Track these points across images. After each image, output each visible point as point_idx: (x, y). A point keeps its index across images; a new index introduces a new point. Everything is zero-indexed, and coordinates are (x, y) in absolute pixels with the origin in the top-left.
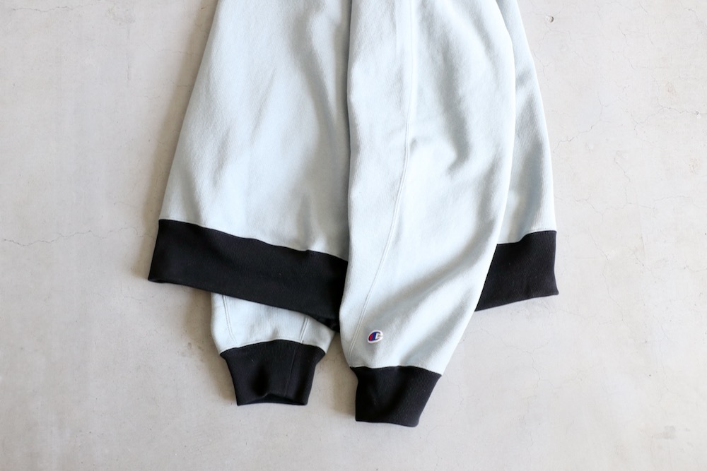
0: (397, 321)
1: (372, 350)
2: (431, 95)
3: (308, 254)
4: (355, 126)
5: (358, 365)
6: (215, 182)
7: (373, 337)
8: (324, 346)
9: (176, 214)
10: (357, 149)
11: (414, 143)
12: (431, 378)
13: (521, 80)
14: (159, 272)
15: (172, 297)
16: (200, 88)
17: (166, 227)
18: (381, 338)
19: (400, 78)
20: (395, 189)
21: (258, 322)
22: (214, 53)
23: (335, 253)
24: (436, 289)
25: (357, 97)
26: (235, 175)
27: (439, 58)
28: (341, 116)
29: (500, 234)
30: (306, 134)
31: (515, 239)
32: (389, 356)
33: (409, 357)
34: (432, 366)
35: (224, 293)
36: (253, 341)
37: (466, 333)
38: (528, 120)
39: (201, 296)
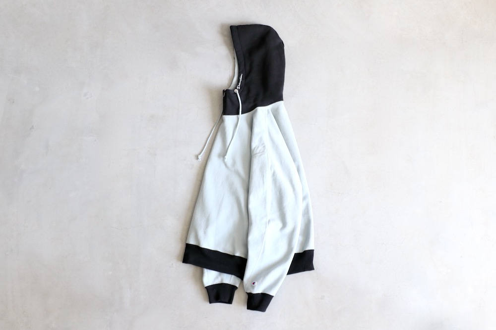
0: (261, 279)
1: (253, 287)
2: (275, 205)
3: (234, 257)
4: (251, 216)
5: (248, 292)
6: (205, 233)
7: (254, 283)
8: (237, 286)
9: (192, 242)
10: (251, 224)
11: (269, 221)
12: (271, 297)
13: (304, 198)
14: (186, 260)
15: (189, 268)
16: (200, 199)
17: (188, 246)
18: (256, 284)
19: (265, 200)
20: (262, 237)
21: (217, 278)
22: (204, 188)
23: (243, 256)
24: (274, 269)
25: (251, 206)
26: (211, 230)
27: (278, 193)
28: (246, 213)
29: (296, 250)
30: (235, 217)
31: (301, 252)
32: (258, 290)
33: (265, 290)
34: (271, 294)
35: (207, 268)
36: (215, 283)
37: (281, 287)
38: (306, 212)
39: (199, 269)
